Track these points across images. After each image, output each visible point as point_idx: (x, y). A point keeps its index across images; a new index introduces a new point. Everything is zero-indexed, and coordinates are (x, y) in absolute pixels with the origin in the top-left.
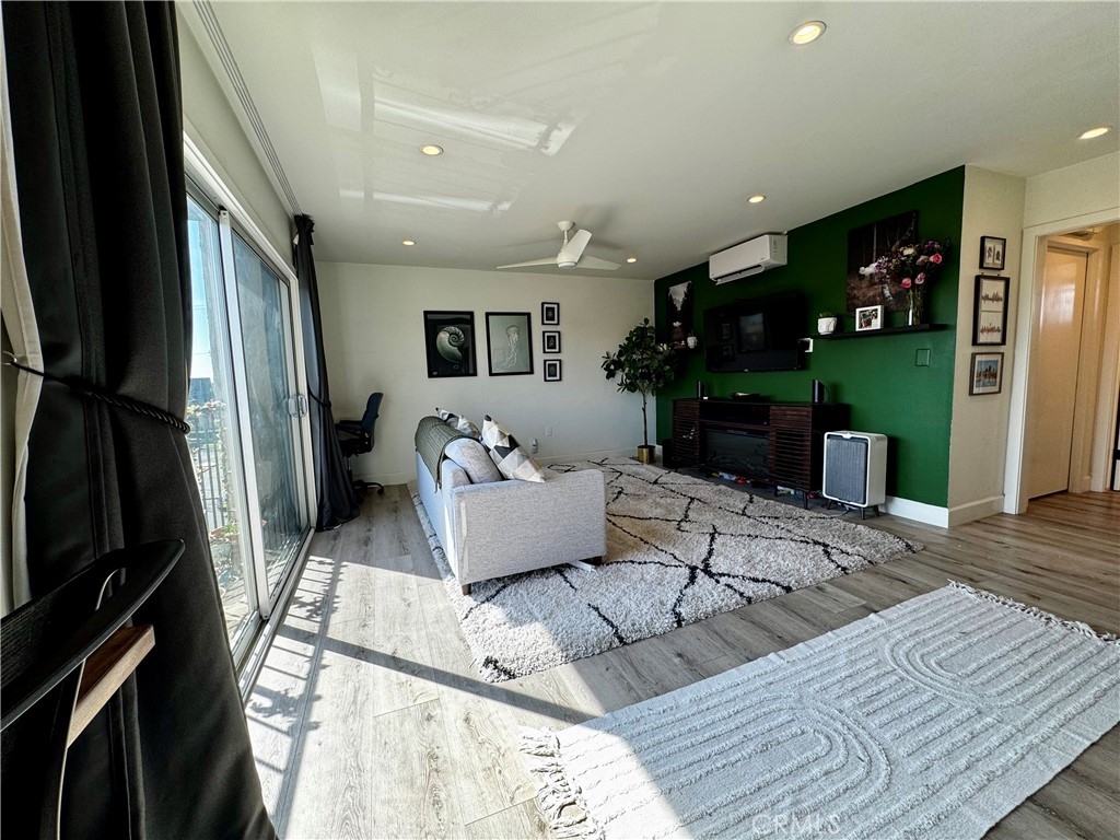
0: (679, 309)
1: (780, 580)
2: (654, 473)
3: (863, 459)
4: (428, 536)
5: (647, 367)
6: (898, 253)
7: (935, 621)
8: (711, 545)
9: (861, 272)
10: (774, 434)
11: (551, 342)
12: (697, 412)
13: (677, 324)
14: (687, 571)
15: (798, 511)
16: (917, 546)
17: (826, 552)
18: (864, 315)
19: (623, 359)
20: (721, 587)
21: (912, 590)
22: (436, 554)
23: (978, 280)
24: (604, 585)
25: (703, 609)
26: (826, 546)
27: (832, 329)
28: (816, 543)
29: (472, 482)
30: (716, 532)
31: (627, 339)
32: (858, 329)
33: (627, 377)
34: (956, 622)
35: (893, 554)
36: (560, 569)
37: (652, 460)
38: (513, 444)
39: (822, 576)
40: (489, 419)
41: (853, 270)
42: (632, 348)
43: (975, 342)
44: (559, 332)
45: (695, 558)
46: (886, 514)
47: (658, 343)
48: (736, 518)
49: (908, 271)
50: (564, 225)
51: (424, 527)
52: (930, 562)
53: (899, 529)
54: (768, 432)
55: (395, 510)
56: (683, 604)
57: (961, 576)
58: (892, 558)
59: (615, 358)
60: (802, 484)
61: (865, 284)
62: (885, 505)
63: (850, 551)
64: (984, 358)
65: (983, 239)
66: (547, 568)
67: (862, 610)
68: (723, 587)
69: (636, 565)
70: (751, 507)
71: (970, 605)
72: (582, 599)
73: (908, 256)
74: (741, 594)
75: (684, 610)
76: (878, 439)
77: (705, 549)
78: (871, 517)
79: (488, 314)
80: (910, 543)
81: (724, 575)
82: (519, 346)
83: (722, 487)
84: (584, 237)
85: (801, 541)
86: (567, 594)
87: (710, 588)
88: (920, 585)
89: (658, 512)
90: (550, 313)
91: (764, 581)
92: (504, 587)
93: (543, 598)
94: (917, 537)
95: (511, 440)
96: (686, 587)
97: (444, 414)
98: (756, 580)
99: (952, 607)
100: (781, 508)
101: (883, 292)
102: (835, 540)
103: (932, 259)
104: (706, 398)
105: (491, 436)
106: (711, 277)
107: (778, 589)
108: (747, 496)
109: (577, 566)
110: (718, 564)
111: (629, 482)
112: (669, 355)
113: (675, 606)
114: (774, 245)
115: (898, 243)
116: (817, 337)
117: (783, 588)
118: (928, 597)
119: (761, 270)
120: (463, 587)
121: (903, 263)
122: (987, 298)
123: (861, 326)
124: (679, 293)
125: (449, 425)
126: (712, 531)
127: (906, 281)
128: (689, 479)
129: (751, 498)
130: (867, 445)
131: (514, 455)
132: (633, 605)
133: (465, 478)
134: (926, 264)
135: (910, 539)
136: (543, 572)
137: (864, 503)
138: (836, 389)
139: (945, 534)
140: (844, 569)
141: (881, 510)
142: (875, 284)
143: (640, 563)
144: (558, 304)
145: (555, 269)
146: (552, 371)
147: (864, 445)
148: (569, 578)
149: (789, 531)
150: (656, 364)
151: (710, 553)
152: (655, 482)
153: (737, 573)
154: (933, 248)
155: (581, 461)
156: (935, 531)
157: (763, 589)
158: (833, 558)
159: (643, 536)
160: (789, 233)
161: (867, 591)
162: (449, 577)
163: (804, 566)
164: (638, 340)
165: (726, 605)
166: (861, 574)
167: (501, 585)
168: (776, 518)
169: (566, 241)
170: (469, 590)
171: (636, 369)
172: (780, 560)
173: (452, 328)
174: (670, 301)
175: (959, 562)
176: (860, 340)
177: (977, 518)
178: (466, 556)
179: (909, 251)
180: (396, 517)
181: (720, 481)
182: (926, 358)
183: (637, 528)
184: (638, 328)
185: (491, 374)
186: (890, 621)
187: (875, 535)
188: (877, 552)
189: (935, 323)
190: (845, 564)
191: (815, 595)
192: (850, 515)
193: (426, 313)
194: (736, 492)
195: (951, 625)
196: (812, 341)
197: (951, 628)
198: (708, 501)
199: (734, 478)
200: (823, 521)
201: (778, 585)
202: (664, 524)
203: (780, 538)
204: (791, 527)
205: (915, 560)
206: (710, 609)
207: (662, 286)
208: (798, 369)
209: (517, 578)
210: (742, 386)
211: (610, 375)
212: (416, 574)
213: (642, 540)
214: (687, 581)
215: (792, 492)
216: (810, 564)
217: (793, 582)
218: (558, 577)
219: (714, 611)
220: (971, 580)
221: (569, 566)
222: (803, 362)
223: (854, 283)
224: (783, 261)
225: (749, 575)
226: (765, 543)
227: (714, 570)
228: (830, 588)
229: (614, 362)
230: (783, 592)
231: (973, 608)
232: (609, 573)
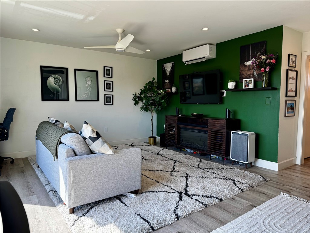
0: (168, 74)
1: (218, 196)
2: (157, 149)
3: (246, 143)
4: (44, 185)
5: (153, 100)
6: (259, 58)
7: (277, 209)
8: (187, 182)
9: (245, 64)
10: (210, 131)
11: (108, 86)
12: (176, 121)
13: (167, 81)
14: (178, 194)
15: (221, 166)
16: (268, 179)
17: (234, 183)
18: (246, 82)
19: (142, 96)
20: (193, 201)
21: (268, 197)
22: (51, 194)
23: (287, 70)
24: (141, 203)
25: (187, 211)
26: (234, 180)
27: (234, 87)
28: (230, 179)
29: (76, 155)
30: (188, 176)
31: (144, 87)
32: (244, 88)
33: (144, 105)
34: (285, 209)
35: (259, 182)
36: (119, 197)
37: (155, 143)
38: (99, 136)
39: (234, 193)
40: (86, 123)
41: (242, 63)
42: (147, 91)
43: (286, 96)
44: (112, 82)
45: (180, 188)
46: (255, 166)
47: (158, 89)
48: (195, 169)
49: (263, 65)
50: (119, 31)
51: (41, 180)
52: (273, 185)
53: (260, 172)
54: (207, 131)
55: (23, 172)
56: (178, 209)
57: (284, 190)
58: (259, 184)
59: (139, 95)
60: (222, 153)
61: (246, 69)
62: (255, 162)
63: (243, 182)
64: (290, 102)
65: (289, 55)
66: (112, 197)
67: (251, 207)
68: (195, 201)
69: (155, 193)
70: (201, 164)
71: (289, 202)
72: (131, 211)
73: (263, 59)
74: (203, 203)
75: (179, 212)
76: (252, 134)
77: (184, 184)
78: (249, 167)
79: (75, 70)
80: (265, 177)
81: (194, 195)
82: (91, 86)
83: (188, 155)
84: (130, 38)
85: (224, 179)
86: (124, 209)
87: (189, 201)
88: (271, 195)
89: (161, 167)
90: (108, 72)
91: (211, 197)
92: (91, 208)
93: (112, 212)
94: (268, 175)
95: (97, 133)
96: (178, 202)
97: (53, 120)
98: (208, 197)
99: (282, 203)
100: (214, 164)
101: (253, 73)
102: (237, 178)
103: (272, 61)
104: (180, 115)
105: (87, 132)
106: (183, 61)
107: (217, 200)
108: (199, 159)
109: (127, 195)
110: (191, 191)
111: (146, 154)
112: (164, 95)
113: (175, 211)
114: (210, 49)
115: (259, 53)
116: (228, 90)
117: (219, 199)
118: (274, 200)
119: (204, 60)
120: (70, 210)
121: (261, 62)
122: (290, 78)
123: (245, 87)
124: (168, 67)
125: (56, 125)
126: (186, 176)
127: (262, 69)
128: (172, 152)
129: (201, 160)
130: (248, 137)
131: (99, 141)
132: (156, 212)
133: (73, 153)
134: (270, 63)
135: (265, 176)
136: (110, 199)
137: (247, 162)
138: (235, 113)
139: (277, 173)
140: (242, 190)
141: (253, 164)
142: (251, 69)
143: (156, 192)
144: (112, 68)
145: (114, 51)
146: (109, 100)
147: (247, 137)
148: (124, 201)
149: (218, 175)
150: (158, 99)
151: (187, 185)
152: (158, 154)
153: (199, 194)
154: (272, 57)
155: (121, 144)
156: (273, 172)
157: (211, 201)
158: (237, 185)
159: (156, 179)
160: (217, 44)
161: (251, 199)
162: (61, 205)
163: (226, 190)
164: (149, 88)
165: (197, 209)
166: (248, 191)
167: (89, 207)
168: (212, 169)
169: (120, 38)
170: (73, 211)
171: (148, 101)
172: (216, 188)
173: (56, 76)
174: (164, 70)
175: (283, 185)
176: (245, 92)
177: (288, 167)
178: (73, 193)
179: (264, 57)
180: (24, 175)
181: (186, 153)
182: (269, 101)
183: (152, 175)
184: (150, 82)
185: (77, 100)
186: (261, 210)
187: (252, 175)
188: (254, 182)
189: (272, 87)
190: (242, 188)
191: (232, 202)
192: (241, 167)
193: (41, 67)
194: (194, 158)
195: (283, 210)
196: (225, 92)
197: (283, 211)
198: (183, 162)
199: (192, 151)
200: (231, 169)
201: (217, 198)
202: (164, 173)
203: (215, 178)
204: (219, 173)
205: (268, 185)
206: (190, 211)
207: (161, 63)
208: (220, 104)
209: (97, 203)
210: (195, 110)
211: (136, 103)
212: (41, 205)
213: (156, 181)
214: (179, 199)
215: (217, 158)
216: (229, 189)
217: (223, 196)
218: (118, 201)
219: (192, 212)
220: (288, 191)
221: (122, 195)
222: (221, 101)
223: (242, 68)
224: (214, 56)
225: (204, 195)
226: (209, 180)
227: (190, 193)
228: (237, 198)
229: (138, 97)
230: (219, 201)
231: (290, 203)
232: (143, 198)
